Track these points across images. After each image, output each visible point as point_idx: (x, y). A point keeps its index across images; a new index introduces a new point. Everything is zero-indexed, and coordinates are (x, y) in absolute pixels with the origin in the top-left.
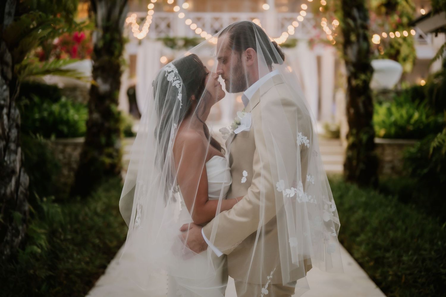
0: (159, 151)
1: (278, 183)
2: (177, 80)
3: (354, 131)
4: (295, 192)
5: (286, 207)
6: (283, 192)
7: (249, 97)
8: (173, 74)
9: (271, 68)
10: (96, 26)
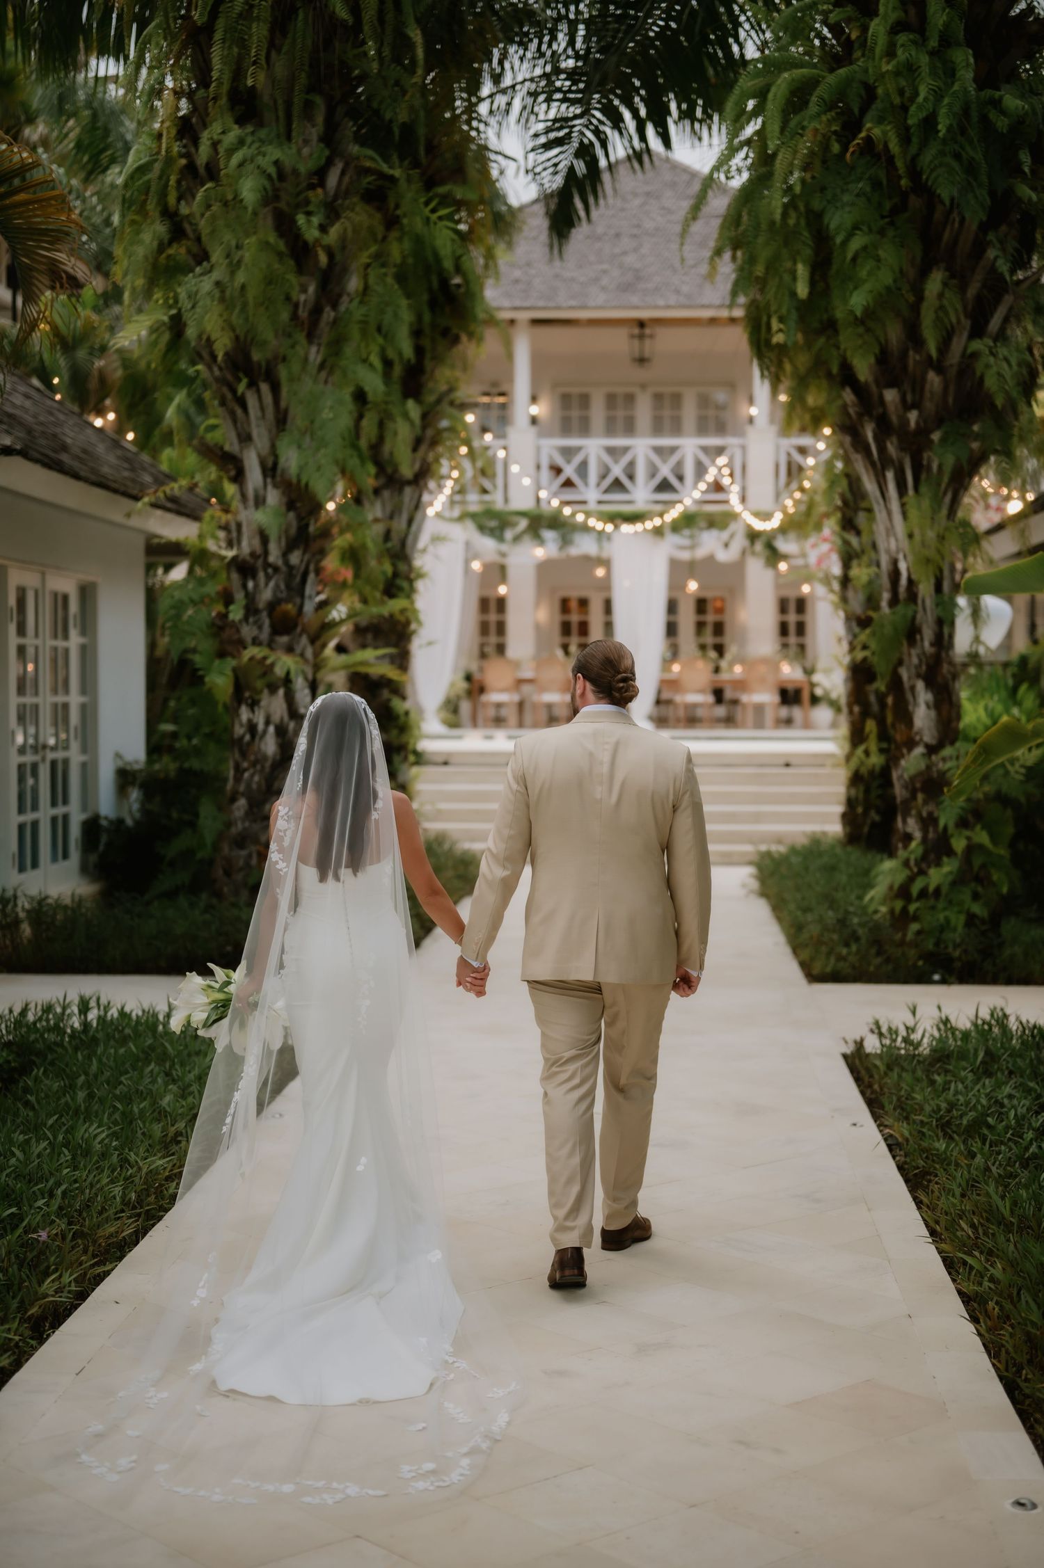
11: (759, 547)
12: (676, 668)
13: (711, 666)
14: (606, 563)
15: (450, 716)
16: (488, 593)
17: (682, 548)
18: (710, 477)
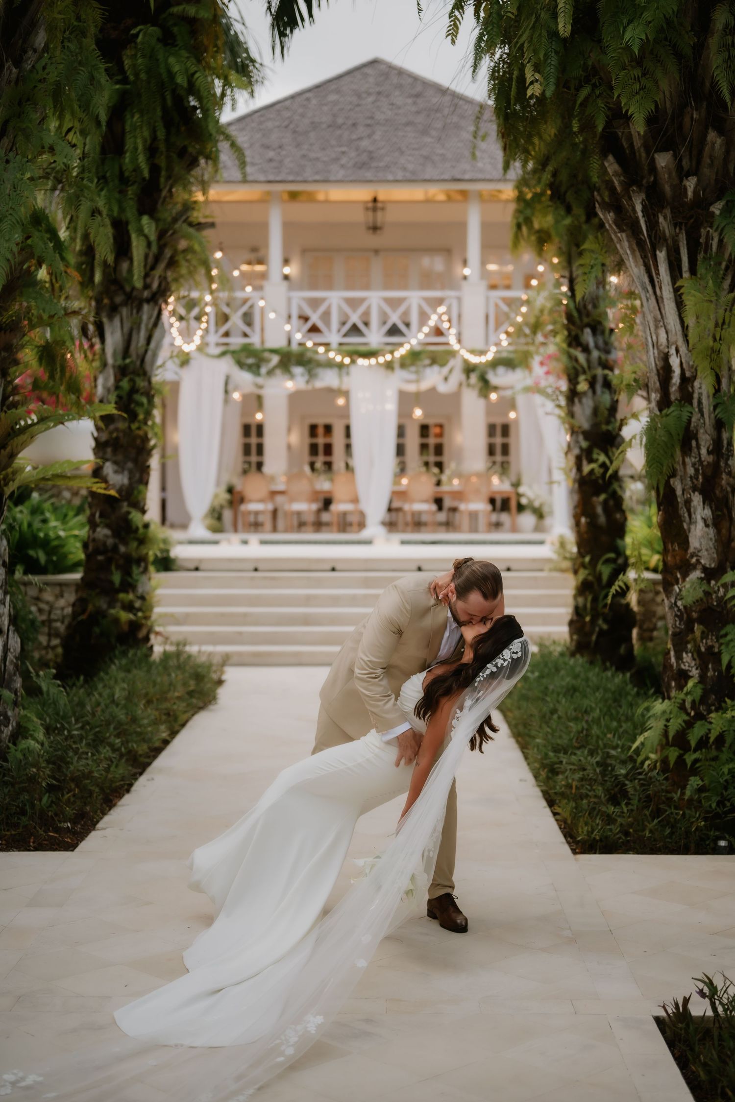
3: (587, 559)
10: (104, 365)
11: (474, 378)
12: (404, 481)
13: (434, 480)
14: (346, 394)
15: (214, 522)
16: (248, 420)
17: (409, 381)
18: (433, 321)
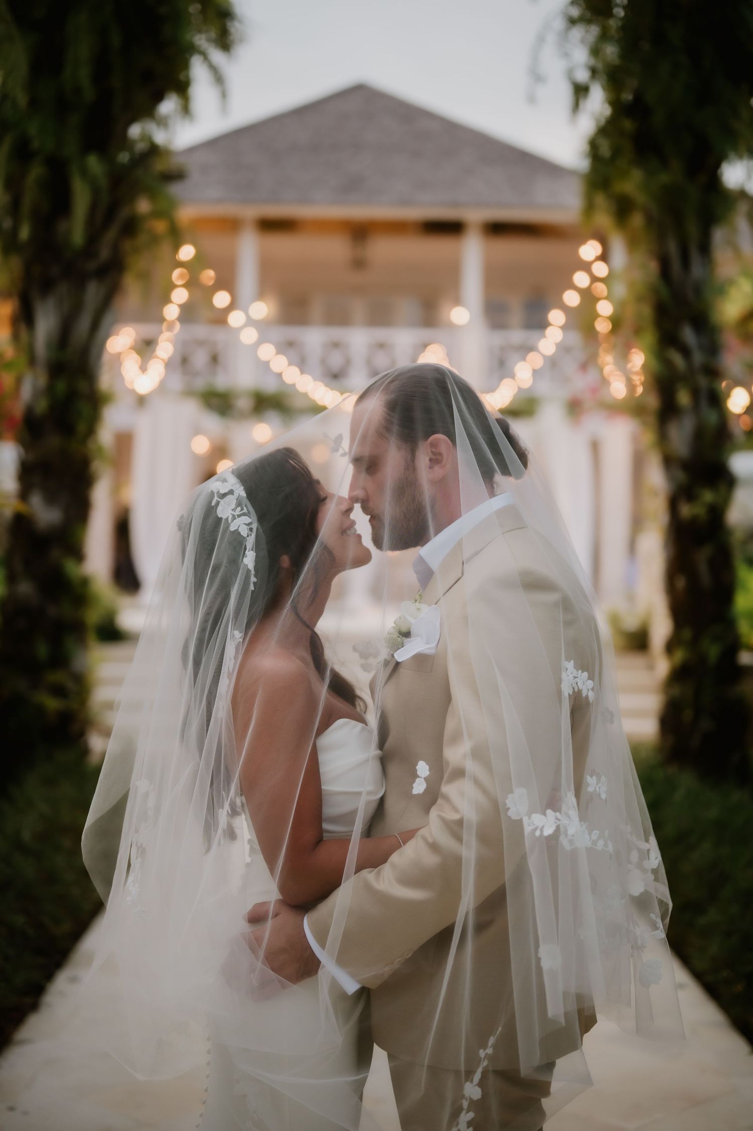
0: (193, 699)
1: (510, 796)
2: (244, 514)
3: (687, 634)
4: (556, 823)
5: (533, 862)
6: (525, 820)
7: (434, 564)
8: (231, 500)
9: (493, 487)
10: (32, 361)
